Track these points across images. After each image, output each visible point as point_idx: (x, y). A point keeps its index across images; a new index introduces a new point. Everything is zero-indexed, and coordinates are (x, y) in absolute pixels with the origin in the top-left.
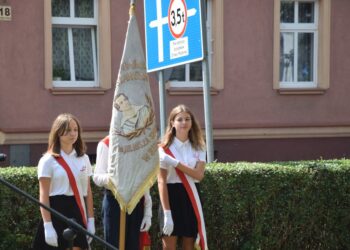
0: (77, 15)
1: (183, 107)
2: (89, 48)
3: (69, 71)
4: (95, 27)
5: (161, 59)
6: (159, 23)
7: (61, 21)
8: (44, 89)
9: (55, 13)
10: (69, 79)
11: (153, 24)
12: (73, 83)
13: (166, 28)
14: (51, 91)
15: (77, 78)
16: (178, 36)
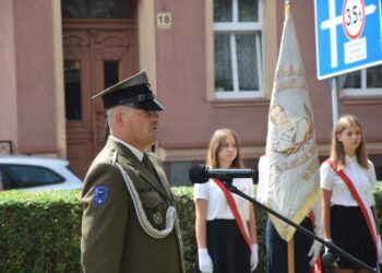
0: (241, 19)
1: (352, 118)
2: (254, 56)
3: (231, 80)
4: (260, 33)
5: (334, 63)
6: (331, 24)
7: (223, 26)
8: (206, 101)
9: (217, 19)
10: (231, 89)
11: (324, 25)
12: (236, 94)
13: (340, 28)
14: (213, 103)
15: (241, 89)
16: (354, 37)
